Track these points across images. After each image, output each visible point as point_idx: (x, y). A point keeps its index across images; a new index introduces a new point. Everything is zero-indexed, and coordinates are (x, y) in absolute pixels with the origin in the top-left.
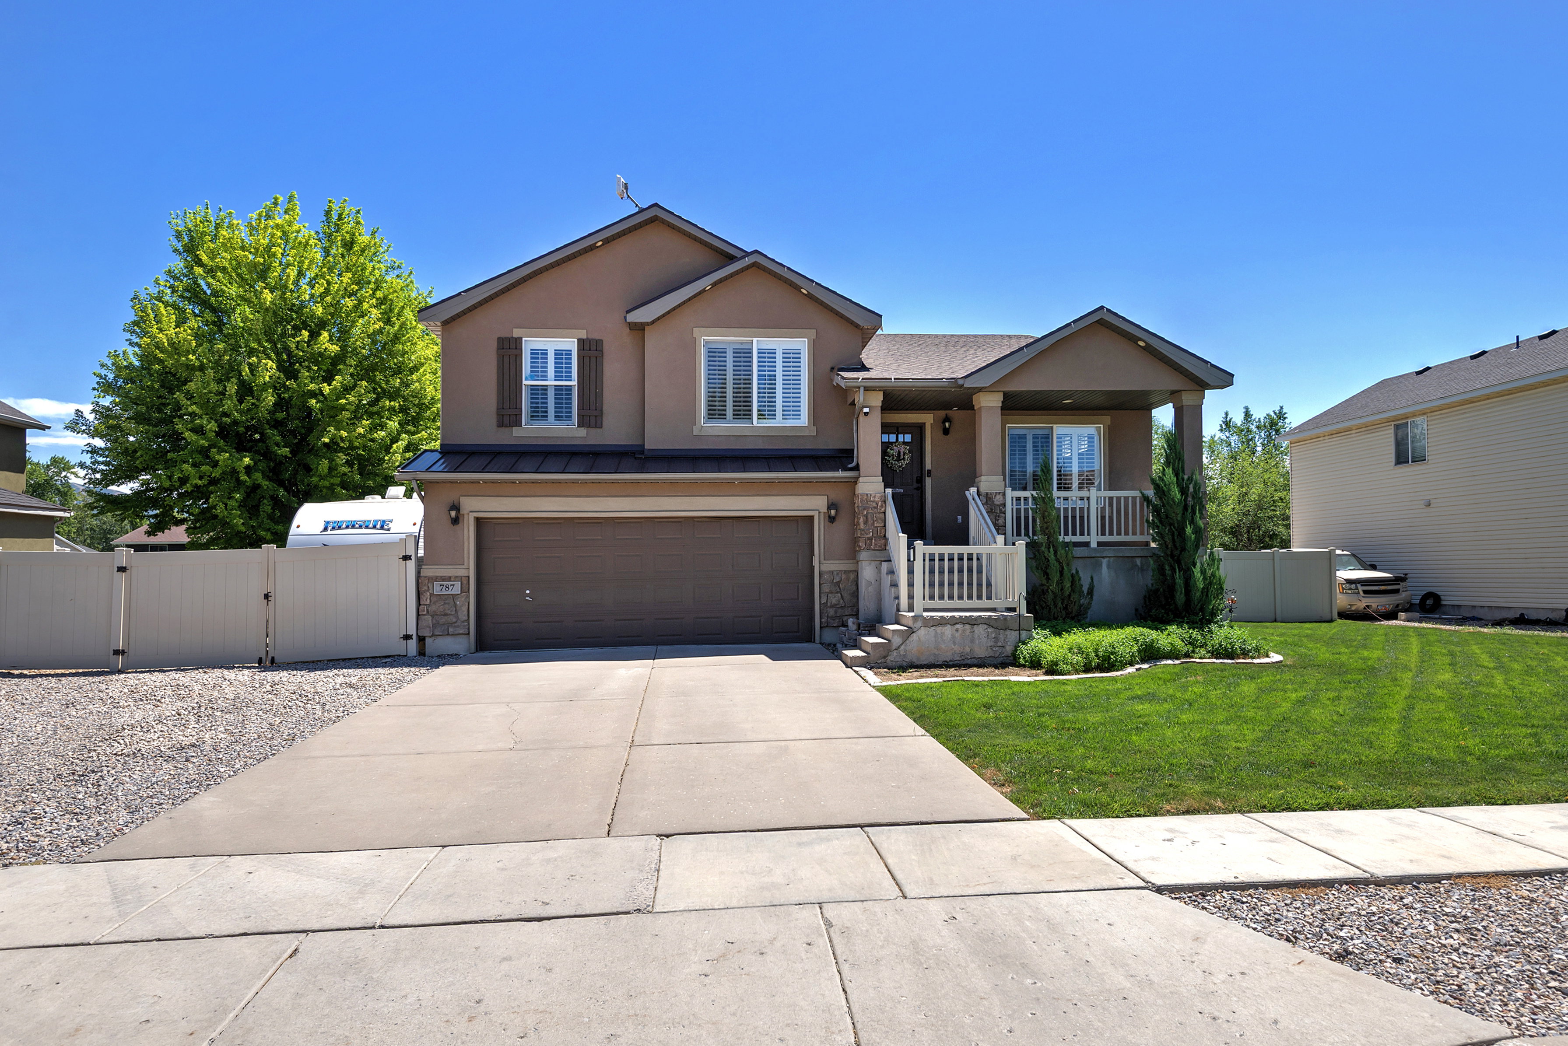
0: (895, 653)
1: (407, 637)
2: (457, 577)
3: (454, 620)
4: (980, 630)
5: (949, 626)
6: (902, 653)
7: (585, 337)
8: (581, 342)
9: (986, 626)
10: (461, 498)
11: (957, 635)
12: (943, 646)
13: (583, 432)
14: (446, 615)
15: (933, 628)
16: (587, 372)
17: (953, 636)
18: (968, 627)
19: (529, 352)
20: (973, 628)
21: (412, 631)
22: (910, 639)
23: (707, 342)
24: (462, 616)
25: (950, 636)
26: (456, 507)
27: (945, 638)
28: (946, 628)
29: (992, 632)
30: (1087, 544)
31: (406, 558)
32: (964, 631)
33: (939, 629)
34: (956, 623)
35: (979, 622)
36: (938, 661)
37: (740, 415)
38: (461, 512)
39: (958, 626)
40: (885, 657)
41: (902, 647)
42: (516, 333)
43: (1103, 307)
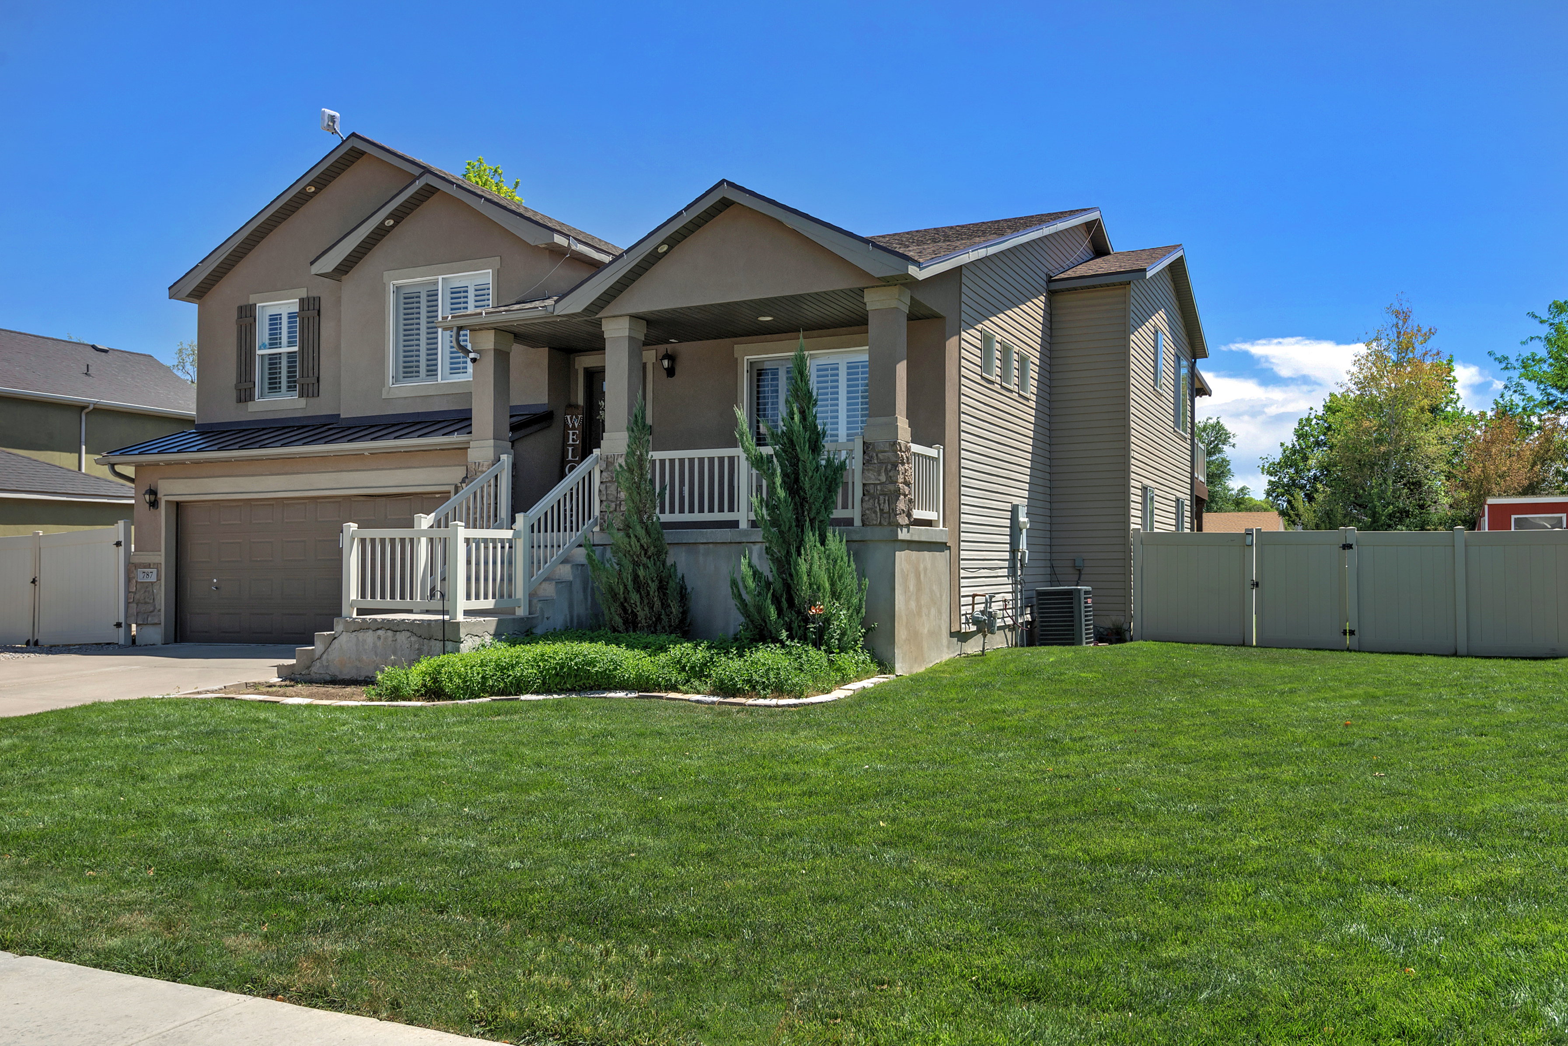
0: (318, 664)
1: (119, 625)
2: (154, 564)
3: (152, 609)
4: (402, 637)
5: (371, 632)
6: (325, 663)
7: (305, 296)
8: (302, 300)
9: (409, 634)
10: (160, 482)
11: (379, 643)
12: (364, 658)
13: (303, 402)
14: (146, 603)
15: (354, 634)
16: (306, 335)
17: (375, 646)
18: (390, 633)
19: (267, 318)
20: (395, 635)
21: (122, 620)
22: (333, 646)
23: (398, 288)
24: (156, 606)
25: (371, 645)
26: (153, 492)
27: (366, 647)
28: (368, 634)
29: (415, 642)
30: (736, 525)
31: (118, 544)
32: (386, 638)
33: (361, 635)
34: (378, 629)
35: (402, 629)
36: (360, 676)
37: (433, 370)
38: (159, 496)
39: (380, 632)
40: (308, 668)
41: (325, 656)
42: (252, 299)
43: (724, 181)
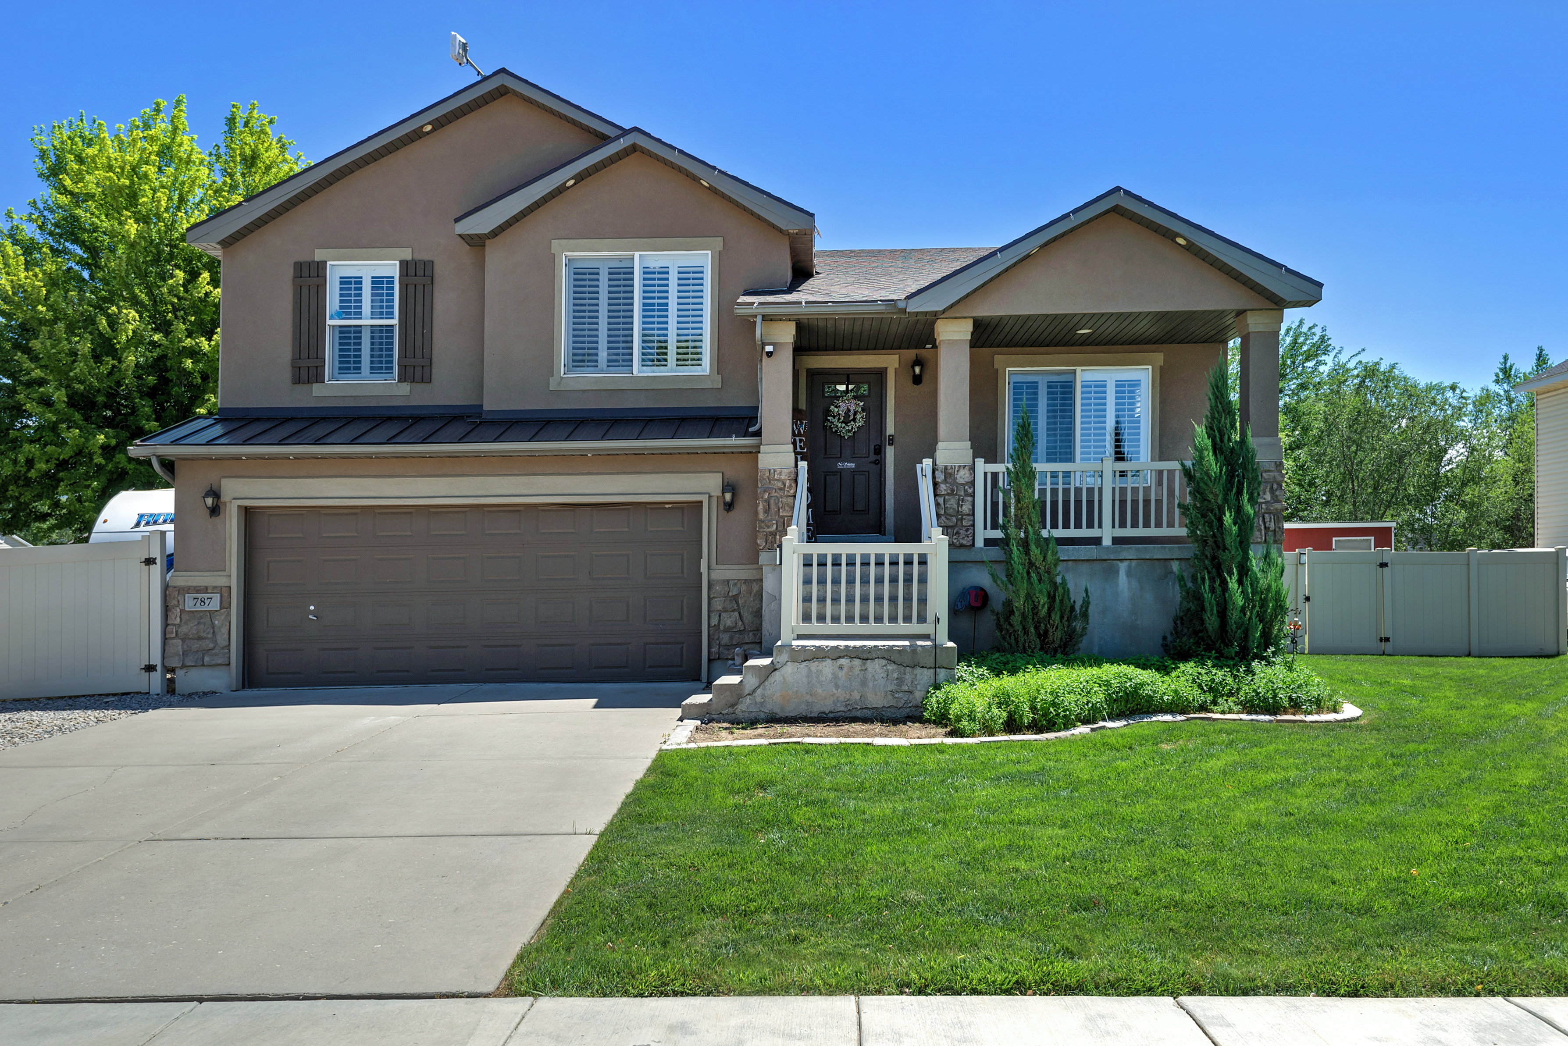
0: (748, 700)
1: (150, 668)
2: (215, 587)
3: (211, 646)
4: (876, 667)
5: (829, 661)
6: (758, 699)
7: (409, 258)
8: (405, 265)
9: (884, 662)
10: (224, 482)
11: (841, 674)
12: (820, 691)
13: (405, 388)
14: (200, 638)
15: (804, 664)
16: (411, 306)
17: (835, 677)
18: (857, 662)
19: (338, 281)
20: (864, 664)
21: (156, 660)
22: (771, 679)
23: (570, 261)
24: (222, 641)
25: (830, 676)
26: (215, 494)
27: (823, 679)
28: (824, 664)
29: (893, 671)
30: (1097, 541)
31: (149, 561)
32: (851, 668)
33: (814, 666)
34: (840, 657)
35: (874, 656)
36: (811, 712)
37: (618, 361)
38: (222, 499)
39: (843, 661)
40: (733, 706)
41: (759, 691)
42: (319, 255)
43: (1117, 189)
